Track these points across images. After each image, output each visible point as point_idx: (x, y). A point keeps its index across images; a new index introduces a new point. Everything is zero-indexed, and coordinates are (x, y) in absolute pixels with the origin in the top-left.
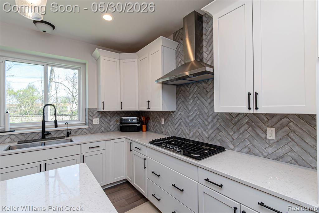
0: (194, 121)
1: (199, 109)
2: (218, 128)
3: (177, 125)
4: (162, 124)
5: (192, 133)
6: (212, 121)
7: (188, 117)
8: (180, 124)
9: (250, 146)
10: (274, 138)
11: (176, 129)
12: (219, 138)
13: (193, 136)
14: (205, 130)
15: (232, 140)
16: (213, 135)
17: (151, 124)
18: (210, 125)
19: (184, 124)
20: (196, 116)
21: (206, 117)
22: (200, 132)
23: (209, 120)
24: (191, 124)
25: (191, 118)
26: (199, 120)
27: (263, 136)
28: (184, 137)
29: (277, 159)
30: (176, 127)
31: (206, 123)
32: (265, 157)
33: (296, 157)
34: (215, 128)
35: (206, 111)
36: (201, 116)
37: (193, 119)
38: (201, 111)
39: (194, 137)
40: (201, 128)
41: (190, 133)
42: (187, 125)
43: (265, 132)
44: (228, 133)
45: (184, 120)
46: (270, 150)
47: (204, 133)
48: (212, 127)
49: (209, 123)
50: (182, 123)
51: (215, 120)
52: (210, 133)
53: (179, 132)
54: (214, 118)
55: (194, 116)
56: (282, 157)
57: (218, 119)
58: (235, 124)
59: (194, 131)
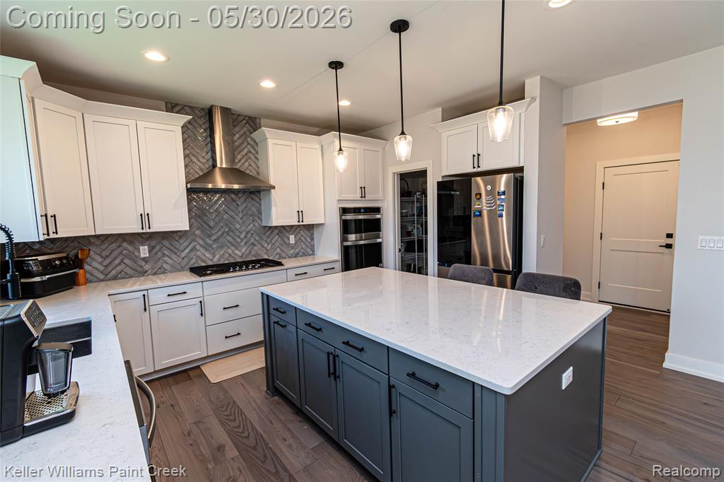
0: (221, 240)
1: (227, 225)
2: (252, 243)
3: (187, 251)
4: (142, 256)
5: (217, 257)
6: (246, 237)
7: (209, 236)
8: (194, 249)
9: (280, 252)
10: (294, 242)
11: (183, 258)
12: (254, 252)
13: (219, 260)
14: (237, 248)
15: (265, 251)
16: (248, 252)
17: (94, 264)
18: (243, 242)
19: (203, 247)
20: (223, 234)
21: (238, 234)
22: (230, 251)
23: (242, 236)
24: (214, 246)
25: (214, 237)
26: (229, 238)
27: (287, 242)
28: (203, 264)
29: (296, 256)
30: (183, 255)
31: (239, 240)
32: (290, 257)
33: (304, 251)
34: (250, 243)
35: (238, 226)
36: (231, 233)
37: (218, 238)
38: (230, 228)
39: (222, 260)
40: (230, 246)
41: (214, 257)
42: (207, 247)
43: (289, 239)
44: (263, 246)
45: (201, 242)
46: (292, 252)
47: (237, 252)
48: (246, 243)
49: (242, 240)
50: (198, 247)
51: (249, 236)
52: (243, 251)
53: (193, 261)
54: (247, 233)
55: (220, 233)
56: (298, 254)
57: (252, 234)
58: (268, 237)
59: (221, 253)
